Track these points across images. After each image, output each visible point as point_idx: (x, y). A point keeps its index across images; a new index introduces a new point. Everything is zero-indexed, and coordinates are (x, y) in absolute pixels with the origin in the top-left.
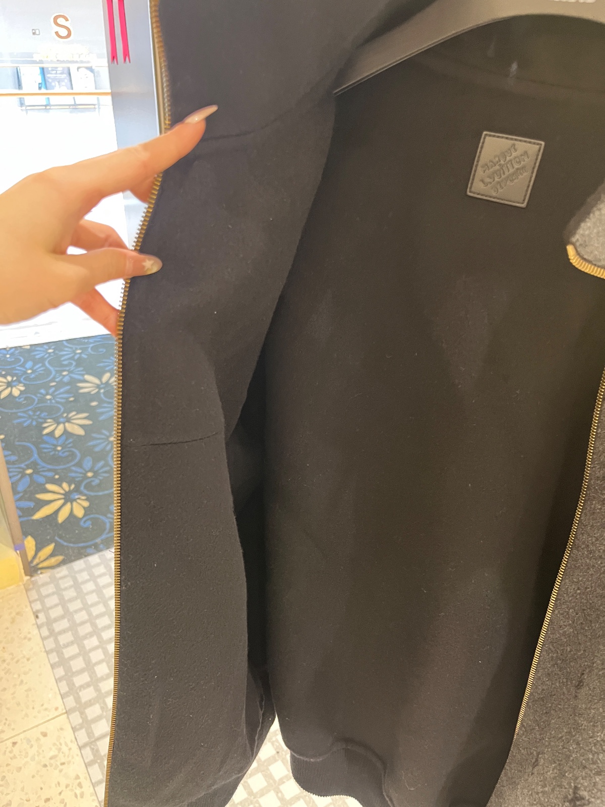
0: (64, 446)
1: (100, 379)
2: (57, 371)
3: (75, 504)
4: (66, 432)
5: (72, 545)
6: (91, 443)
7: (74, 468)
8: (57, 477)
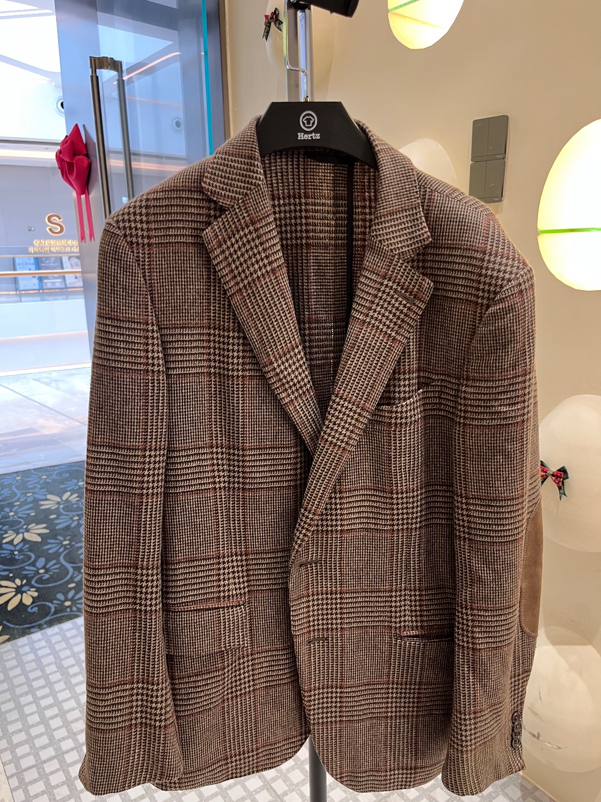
0: (20, 551)
1: (61, 498)
2: (22, 494)
3: (24, 594)
4: (24, 540)
5: (17, 627)
6: (45, 548)
7: (27, 568)
8: (11, 575)
